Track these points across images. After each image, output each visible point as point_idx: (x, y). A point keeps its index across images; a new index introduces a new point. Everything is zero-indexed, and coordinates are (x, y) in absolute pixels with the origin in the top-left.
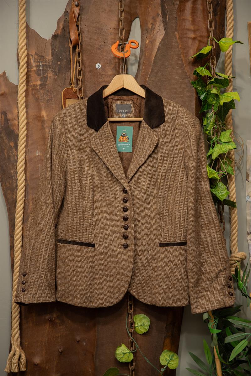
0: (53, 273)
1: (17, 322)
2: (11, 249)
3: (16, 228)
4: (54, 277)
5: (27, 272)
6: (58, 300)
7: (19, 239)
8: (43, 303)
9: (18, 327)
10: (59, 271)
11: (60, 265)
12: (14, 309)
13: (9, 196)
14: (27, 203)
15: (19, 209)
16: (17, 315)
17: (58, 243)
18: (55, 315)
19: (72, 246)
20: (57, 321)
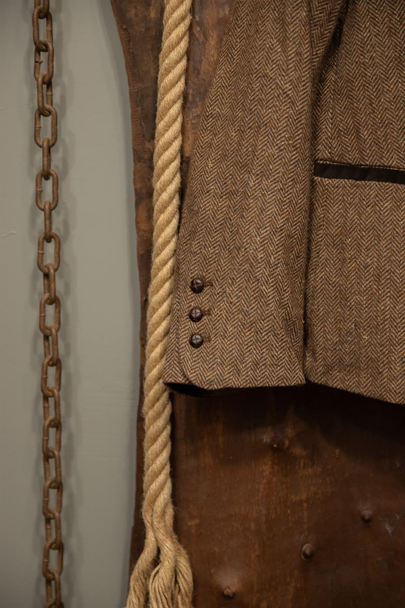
0: (299, 281)
1: (161, 451)
2: (138, 204)
3: (160, 126)
4: (300, 298)
5: (209, 276)
6: (317, 379)
7: (170, 164)
8: (266, 387)
9: (168, 469)
10: (317, 277)
11: (324, 254)
12: (153, 405)
13: (133, 12)
14: (197, 36)
15: (174, 55)
16: (164, 428)
17: (319, 179)
18: (290, 432)
19: (373, 187)
20: (298, 451)
